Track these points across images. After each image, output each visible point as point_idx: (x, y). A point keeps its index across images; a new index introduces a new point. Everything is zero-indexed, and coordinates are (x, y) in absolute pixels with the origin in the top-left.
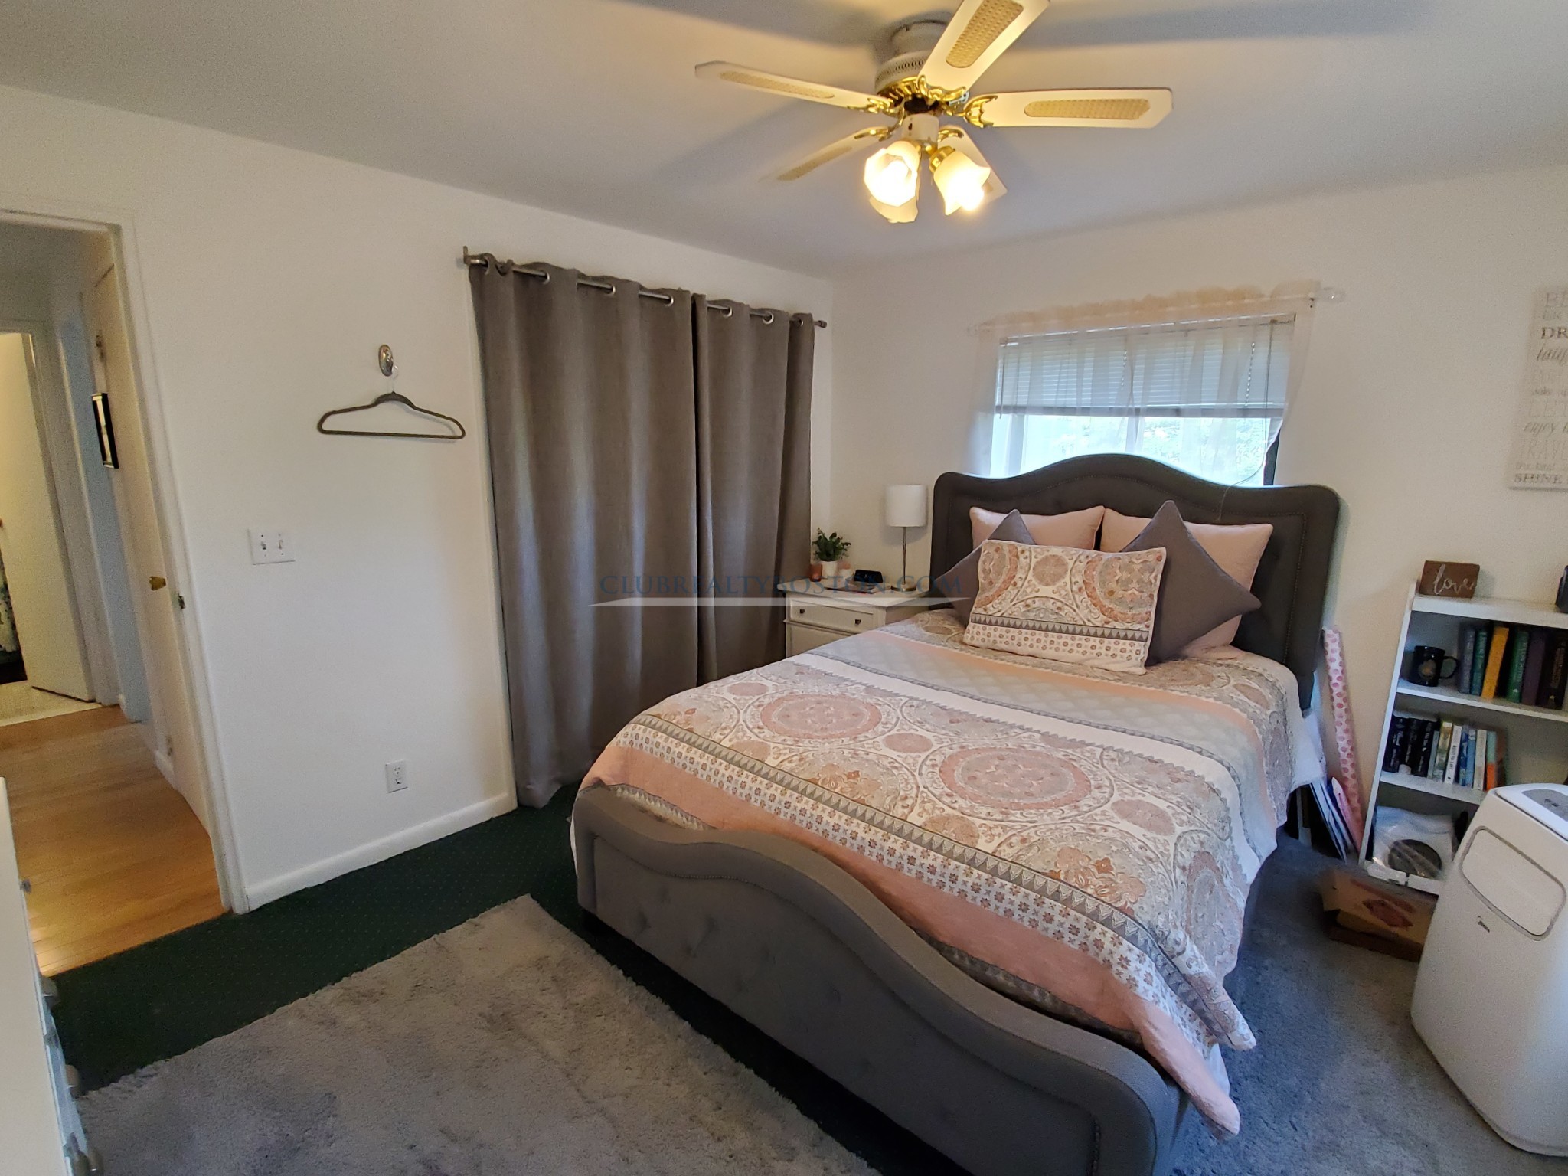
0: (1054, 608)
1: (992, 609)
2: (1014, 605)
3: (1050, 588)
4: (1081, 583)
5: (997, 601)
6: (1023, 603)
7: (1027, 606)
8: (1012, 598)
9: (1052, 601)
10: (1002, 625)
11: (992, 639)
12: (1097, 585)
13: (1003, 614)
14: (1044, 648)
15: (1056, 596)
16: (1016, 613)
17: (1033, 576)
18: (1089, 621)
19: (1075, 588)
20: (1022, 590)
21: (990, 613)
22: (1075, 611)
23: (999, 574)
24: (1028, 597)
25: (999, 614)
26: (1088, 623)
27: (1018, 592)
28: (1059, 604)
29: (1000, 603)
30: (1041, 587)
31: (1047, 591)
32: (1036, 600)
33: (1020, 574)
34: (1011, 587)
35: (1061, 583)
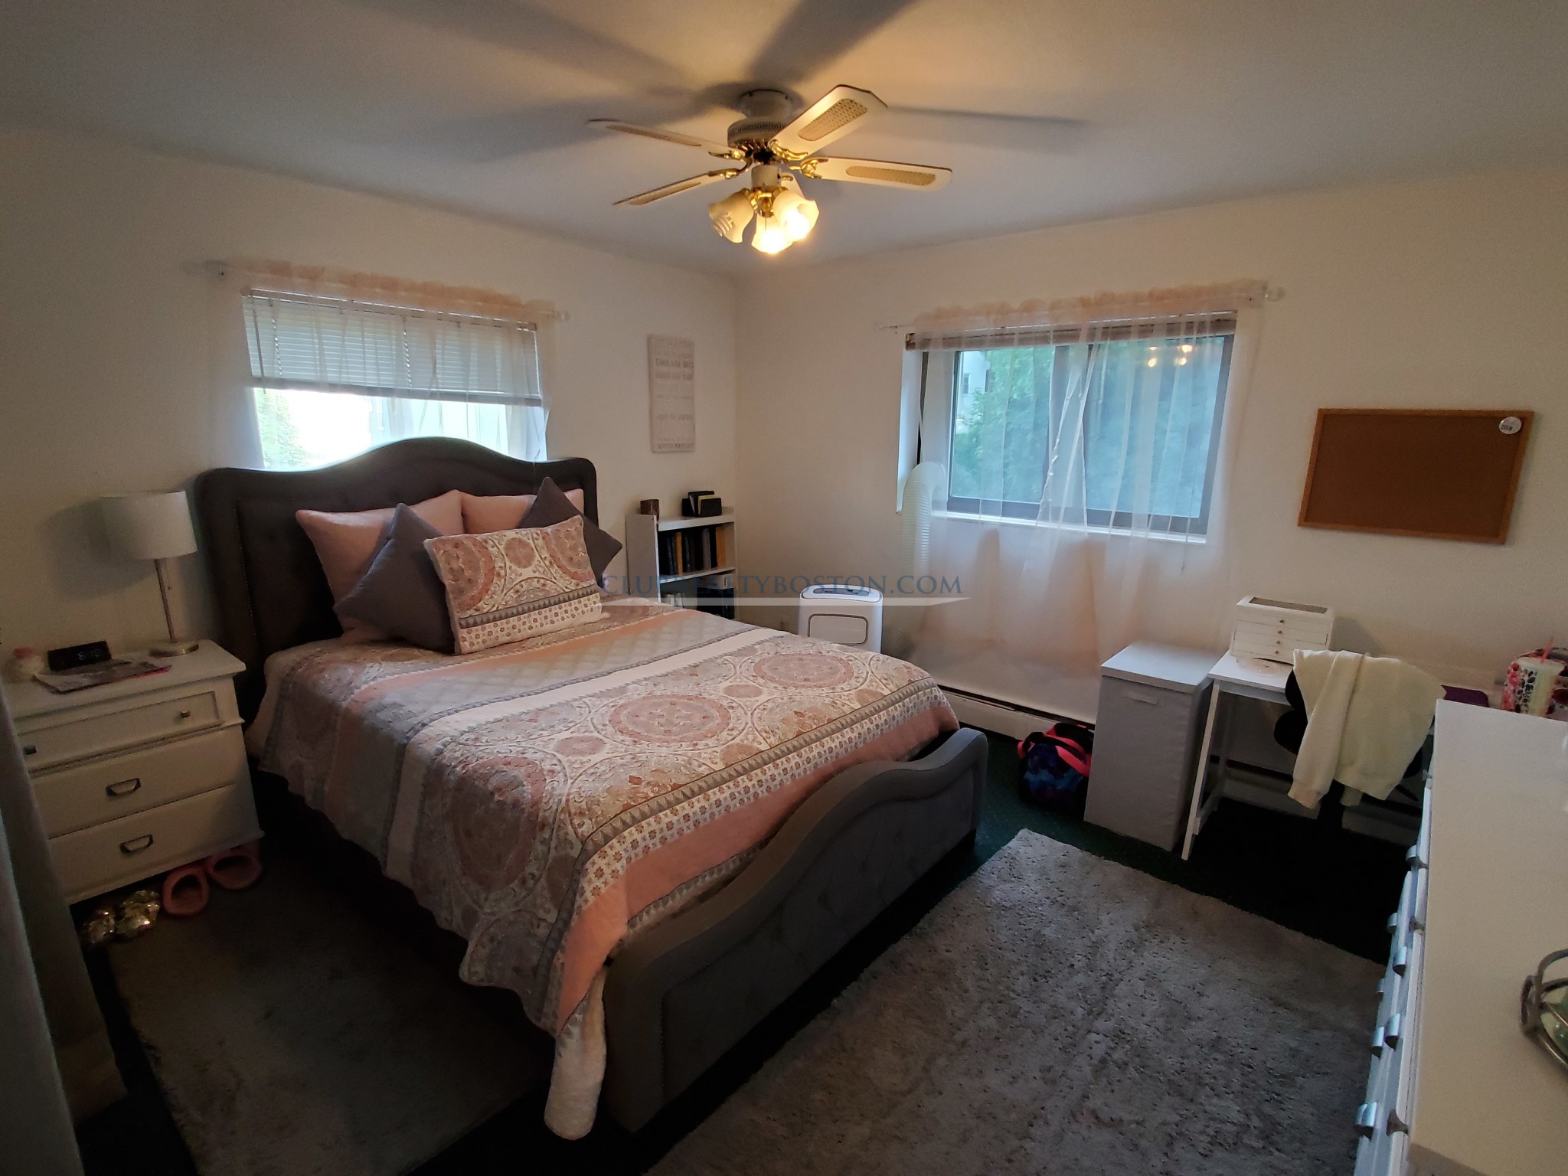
0: (538, 586)
1: (485, 606)
2: (505, 595)
3: (530, 569)
4: (549, 558)
5: (487, 597)
6: (512, 590)
7: (517, 591)
8: (501, 588)
9: (536, 580)
10: (501, 618)
11: (494, 635)
12: (560, 556)
13: (498, 607)
14: (542, 625)
15: (537, 575)
16: (510, 602)
17: (511, 562)
18: (566, 588)
19: (547, 563)
20: (507, 578)
21: (485, 611)
22: (555, 583)
23: (477, 569)
24: (515, 583)
25: (495, 609)
26: (567, 590)
27: (505, 580)
28: (542, 581)
29: (492, 597)
30: (520, 570)
31: (527, 572)
32: (523, 583)
33: (499, 564)
34: (495, 578)
35: (535, 562)
